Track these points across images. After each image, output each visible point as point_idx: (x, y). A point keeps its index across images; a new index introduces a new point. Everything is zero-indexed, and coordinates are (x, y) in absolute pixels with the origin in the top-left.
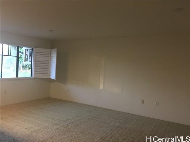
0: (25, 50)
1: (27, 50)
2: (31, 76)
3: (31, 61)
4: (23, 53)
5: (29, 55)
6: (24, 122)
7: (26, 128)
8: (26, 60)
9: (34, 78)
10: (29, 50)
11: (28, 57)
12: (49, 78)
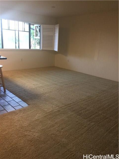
0: (36, 26)
1: (37, 27)
2: (40, 49)
3: (40, 36)
4: (34, 30)
5: (38, 31)
6: (33, 80)
7: (34, 85)
8: (36, 35)
9: (43, 50)
10: (38, 27)
11: (38, 33)
12: (53, 50)
